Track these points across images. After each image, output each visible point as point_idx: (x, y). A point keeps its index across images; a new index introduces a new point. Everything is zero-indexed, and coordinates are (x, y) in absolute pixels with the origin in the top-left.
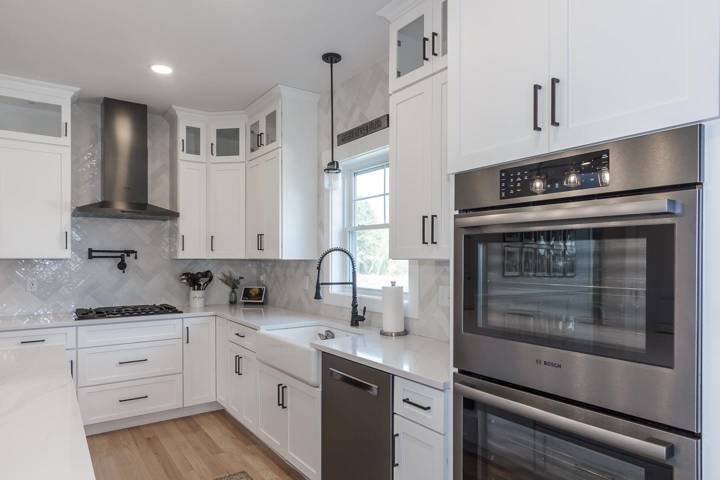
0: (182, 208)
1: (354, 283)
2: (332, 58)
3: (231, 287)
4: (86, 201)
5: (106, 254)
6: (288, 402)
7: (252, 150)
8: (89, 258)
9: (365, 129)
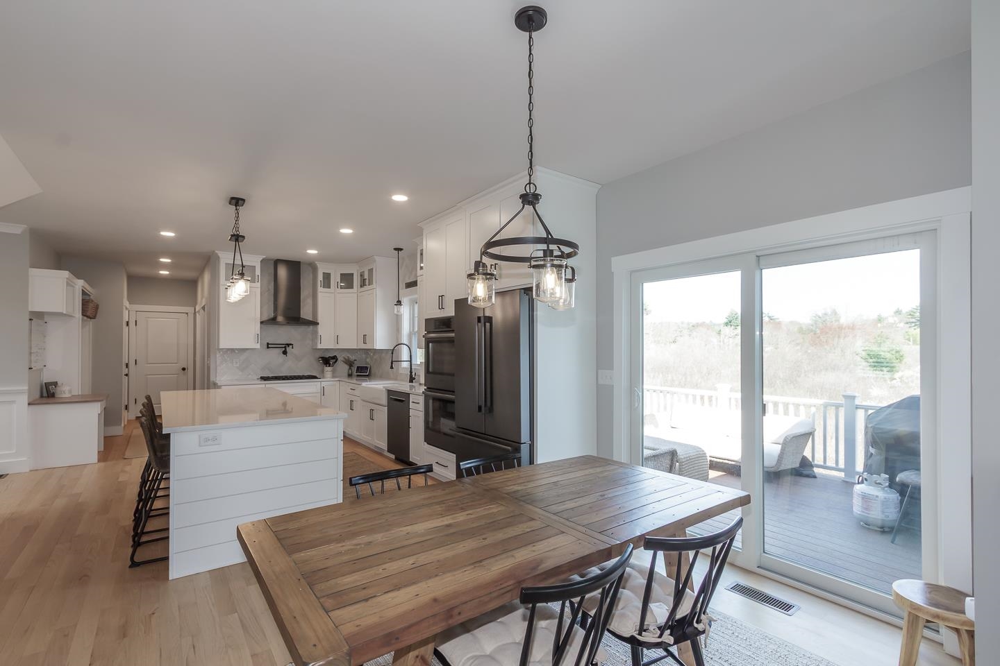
0: (320, 320)
1: (410, 361)
2: (398, 250)
3: (349, 365)
4: (265, 318)
5: (276, 346)
6: (375, 417)
7: (361, 286)
8: (267, 348)
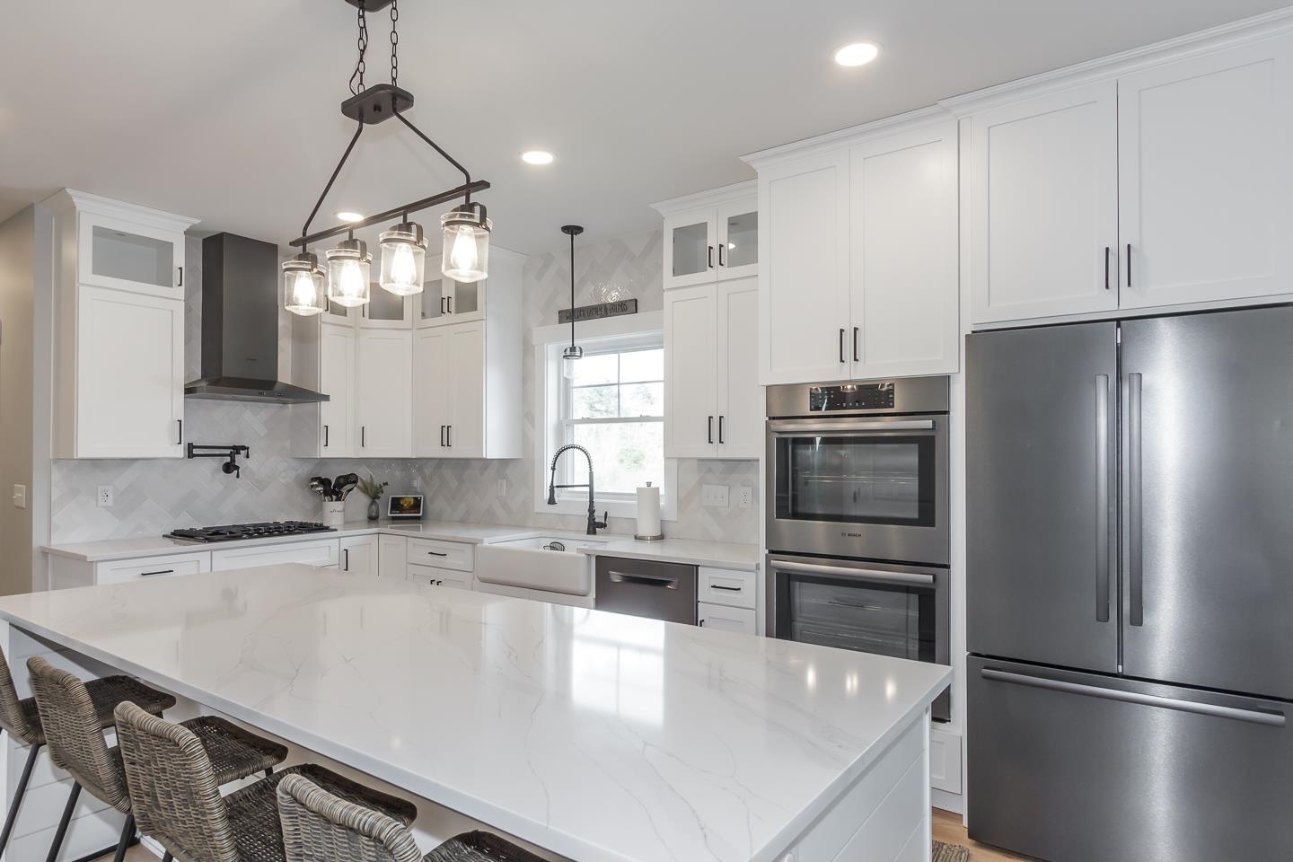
1: (591, 486)
2: (572, 230)
3: (370, 496)
5: (210, 451)
7: (425, 316)
8: (189, 457)
9: (603, 310)
